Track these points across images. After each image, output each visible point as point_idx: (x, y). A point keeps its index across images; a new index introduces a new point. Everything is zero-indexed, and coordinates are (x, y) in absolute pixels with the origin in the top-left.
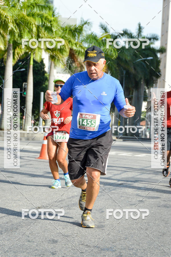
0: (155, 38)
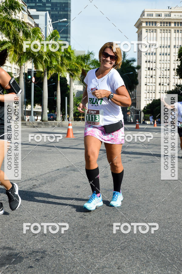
0: (134, 60)
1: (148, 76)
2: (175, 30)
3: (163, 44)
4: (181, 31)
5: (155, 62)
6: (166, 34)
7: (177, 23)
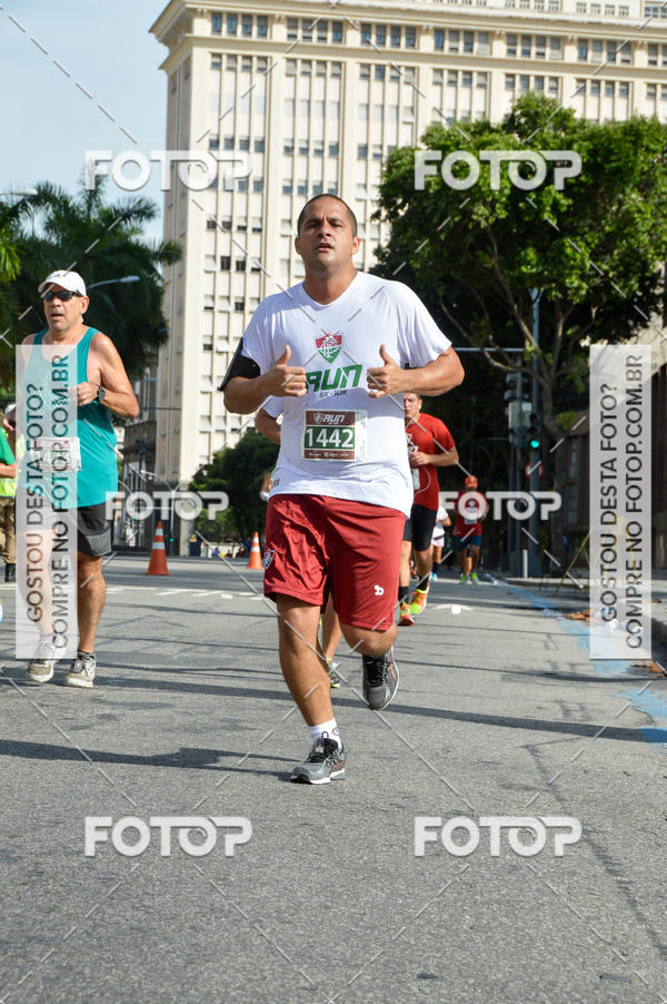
0: (145, 212)
1: (220, 305)
2: (363, 66)
3: (301, 135)
4: (395, 73)
5: (257, 230)
6: (318, 82)
7: (374, 30)
